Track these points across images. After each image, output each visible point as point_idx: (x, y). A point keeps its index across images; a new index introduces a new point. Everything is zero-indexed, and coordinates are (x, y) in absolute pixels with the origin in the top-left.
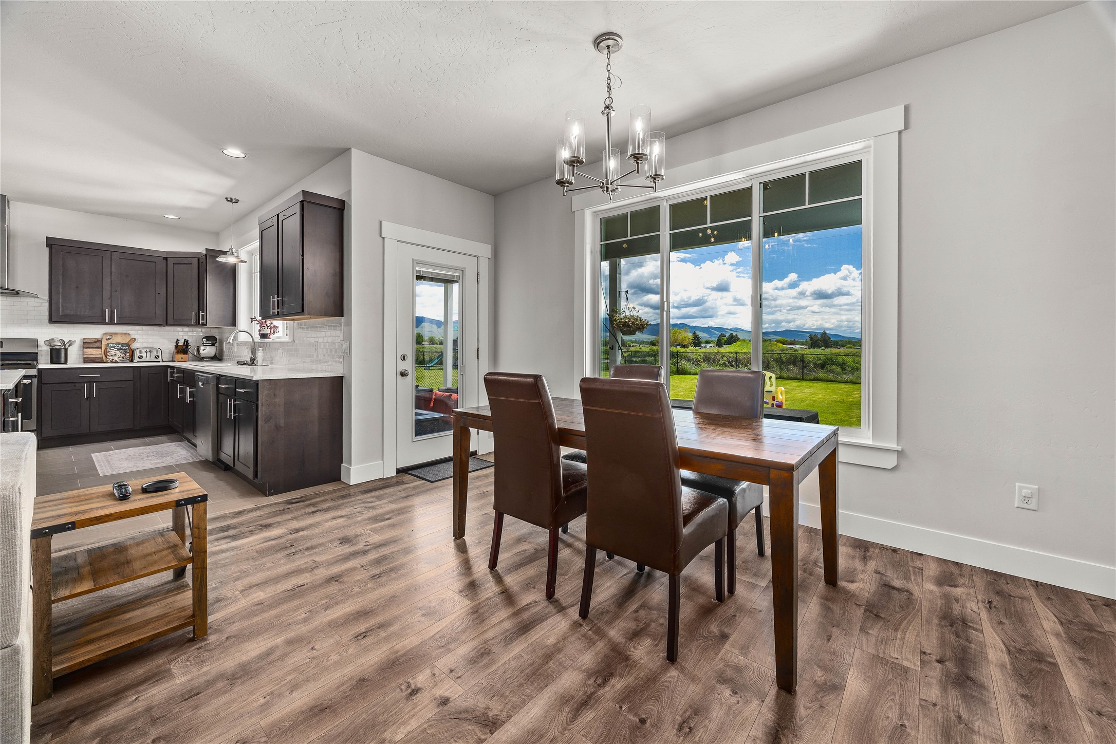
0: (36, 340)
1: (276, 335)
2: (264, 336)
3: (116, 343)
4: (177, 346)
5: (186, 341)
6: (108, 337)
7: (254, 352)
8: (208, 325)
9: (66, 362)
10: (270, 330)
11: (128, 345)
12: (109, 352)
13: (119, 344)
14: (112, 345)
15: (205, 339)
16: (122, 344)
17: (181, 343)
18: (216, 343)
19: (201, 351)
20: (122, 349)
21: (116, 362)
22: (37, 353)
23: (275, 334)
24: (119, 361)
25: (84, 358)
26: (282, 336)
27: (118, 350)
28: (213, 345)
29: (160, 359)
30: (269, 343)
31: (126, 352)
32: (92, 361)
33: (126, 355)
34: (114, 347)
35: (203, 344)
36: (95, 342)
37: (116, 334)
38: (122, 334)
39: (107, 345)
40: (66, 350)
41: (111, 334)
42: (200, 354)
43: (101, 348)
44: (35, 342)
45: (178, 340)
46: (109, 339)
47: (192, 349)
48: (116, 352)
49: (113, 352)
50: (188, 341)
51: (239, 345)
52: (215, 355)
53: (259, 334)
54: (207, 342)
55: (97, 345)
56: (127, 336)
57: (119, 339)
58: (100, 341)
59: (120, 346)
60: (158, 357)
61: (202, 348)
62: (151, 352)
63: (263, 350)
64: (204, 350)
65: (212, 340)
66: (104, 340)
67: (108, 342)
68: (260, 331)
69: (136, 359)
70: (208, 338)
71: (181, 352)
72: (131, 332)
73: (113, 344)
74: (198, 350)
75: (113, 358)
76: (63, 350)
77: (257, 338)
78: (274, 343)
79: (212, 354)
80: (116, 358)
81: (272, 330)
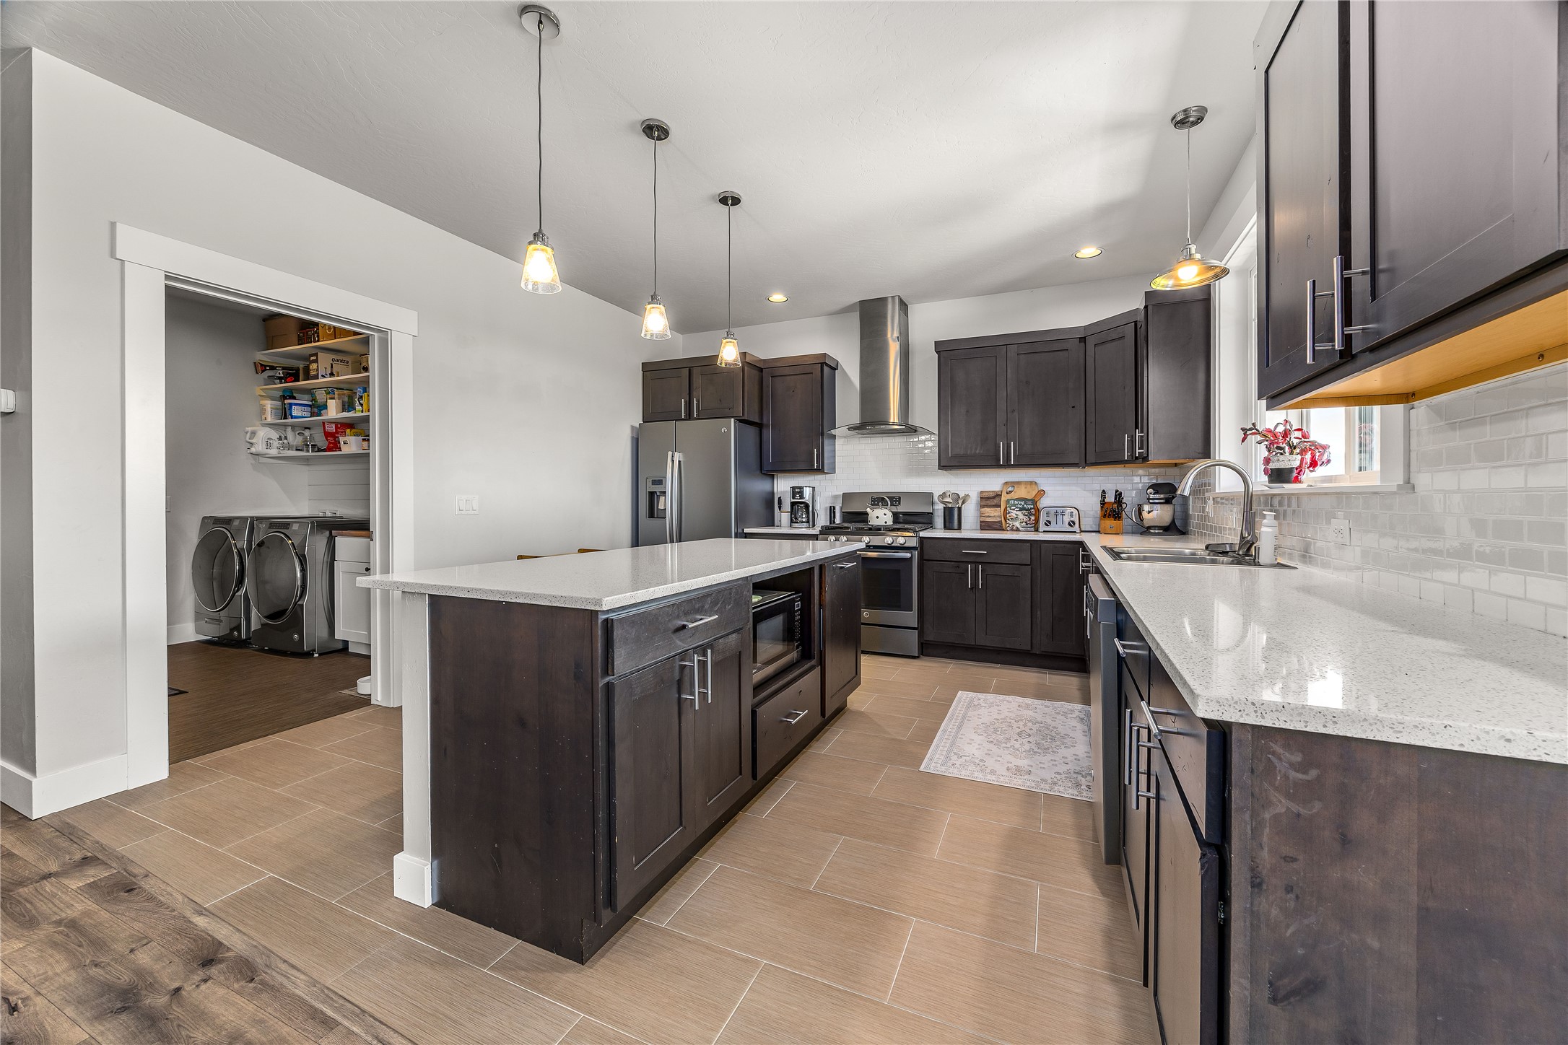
0: (931, 495)
1: (1320, 471)
2: (1278, 476)
3: (1017, 499)
4: (1103, 503)
5: (1118, 495)
6: (1010, 489)
7: (1250, 521)
8: (1153, 459)
9: (959, 528)
10: (1299, 457)
11: (1034, 502)
12: (1009, 512)
13: (1021, 499)
14: (1013, 502)
15: (1150, 491)
16: (1025, 500)
17: (1110, 498)
18: (1173, 497)
19: (1145, 515)
20: (1025, 509)
21: (1018, 530)
22: (932, 513)
23: (1318, 469)
24: (1021, 529)
25: (981, 522)
26: (1344, 473)
27: (1021, 510)
28: (1168, 501)
29: (1076, 528)
30: (1298, 496)
31: (1031, 514)
32: (990, 526)
33: (1030, 520)
34: (1015, 505)
35: (1149, 499)
36: (994, 497)
37: (1019, 483)
38: (1026, 483)
39: (1008, 501)
40: (960, 509)
41: (1013, 484)
42: (1142, 520)
43: (1000, 506)
44: (928, 497)
45: (1104, 492)
46: (1011, 492)
47: (1129, 510)
48: (1018, 513)
49: (1014, 514)
50: (1121, 493)
51: (1218, 503)
52: (1173, 521)
53: (1266, 471)
54: (1157, 496)
55: (996, 501)
56: (1034, 486)
57: (1022, 492)
58: (998, 495)
59: (1023, 503)
60: (1074, 523)
61: (1146, 508)
62: (1063, 514)
63: (1276, 518)
64: (1149, 512)
65: (1166, 492)
66: (1004, 494)
67: (1009, 497)
68: (1267, 461)
69: (1042, 527)
70: (1157, 488)
71: (1110, 515)
72: (1038, 480)
73: (1014, 500)
74: (1140, 512)
75: (1014, 523)
76: (956, 509)
77: (1260, 482)
78: (1313, 494)
79: (1166, 520)
80: (1017, 524)
81: (1308, 457)
